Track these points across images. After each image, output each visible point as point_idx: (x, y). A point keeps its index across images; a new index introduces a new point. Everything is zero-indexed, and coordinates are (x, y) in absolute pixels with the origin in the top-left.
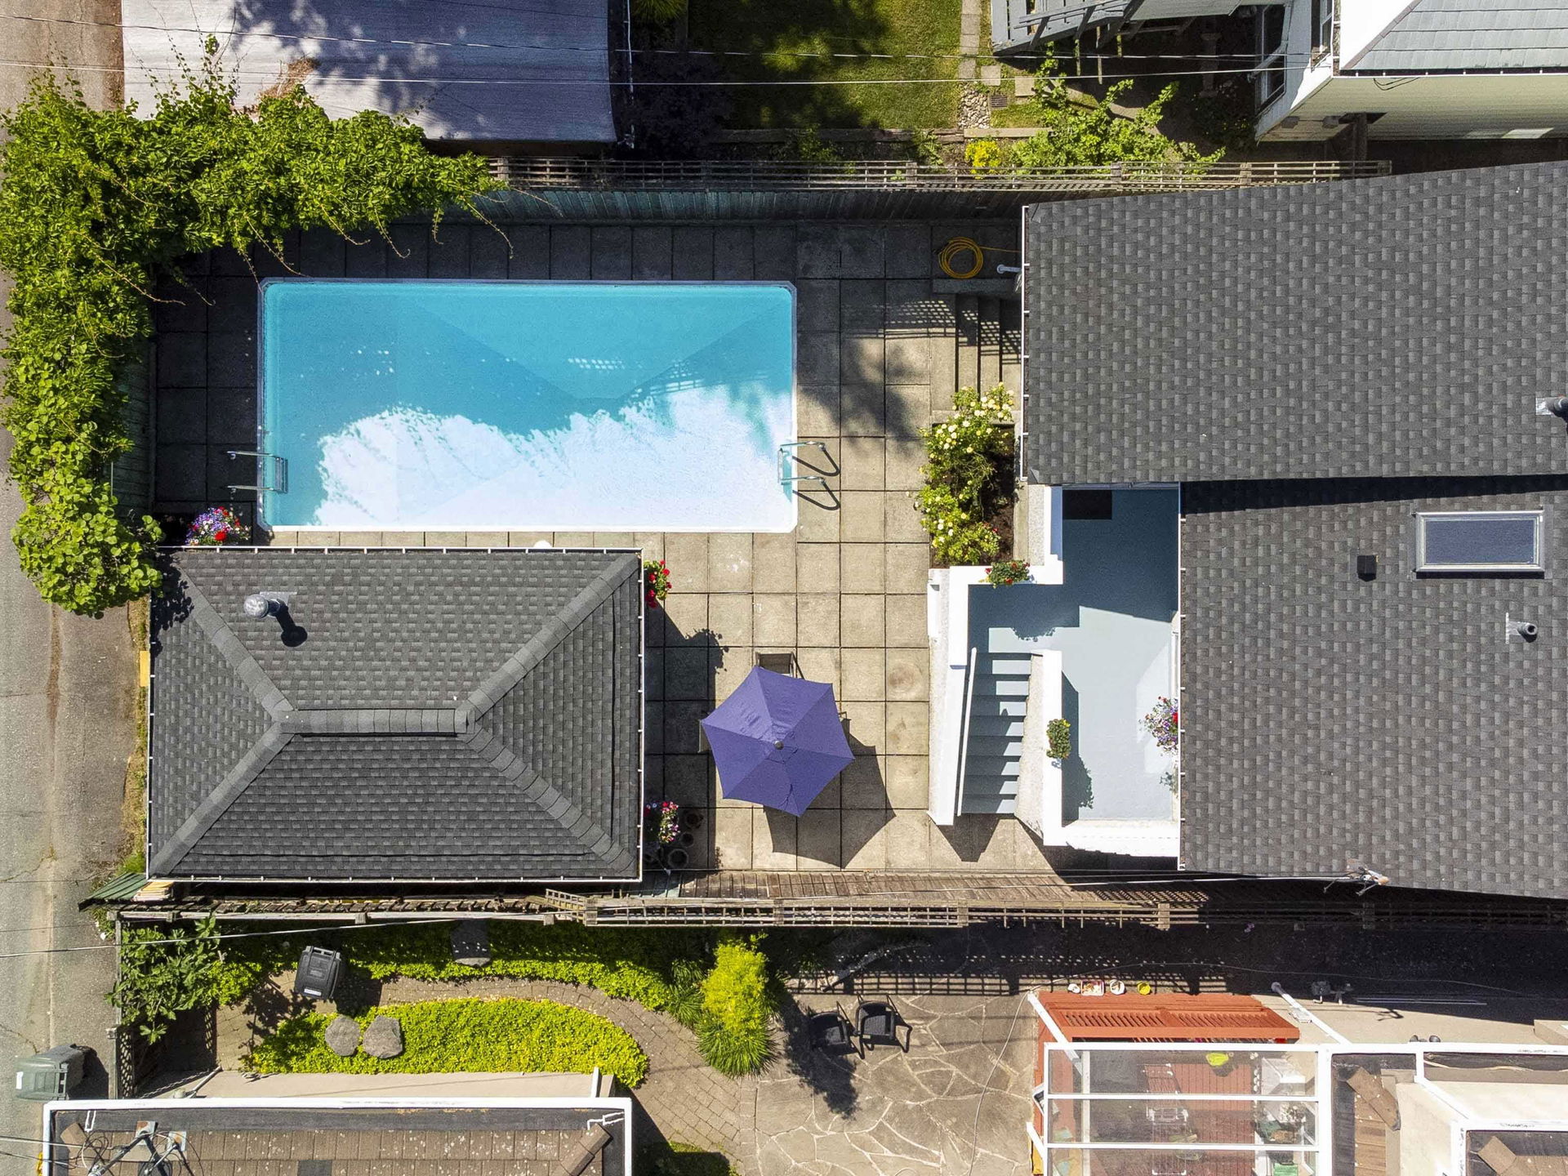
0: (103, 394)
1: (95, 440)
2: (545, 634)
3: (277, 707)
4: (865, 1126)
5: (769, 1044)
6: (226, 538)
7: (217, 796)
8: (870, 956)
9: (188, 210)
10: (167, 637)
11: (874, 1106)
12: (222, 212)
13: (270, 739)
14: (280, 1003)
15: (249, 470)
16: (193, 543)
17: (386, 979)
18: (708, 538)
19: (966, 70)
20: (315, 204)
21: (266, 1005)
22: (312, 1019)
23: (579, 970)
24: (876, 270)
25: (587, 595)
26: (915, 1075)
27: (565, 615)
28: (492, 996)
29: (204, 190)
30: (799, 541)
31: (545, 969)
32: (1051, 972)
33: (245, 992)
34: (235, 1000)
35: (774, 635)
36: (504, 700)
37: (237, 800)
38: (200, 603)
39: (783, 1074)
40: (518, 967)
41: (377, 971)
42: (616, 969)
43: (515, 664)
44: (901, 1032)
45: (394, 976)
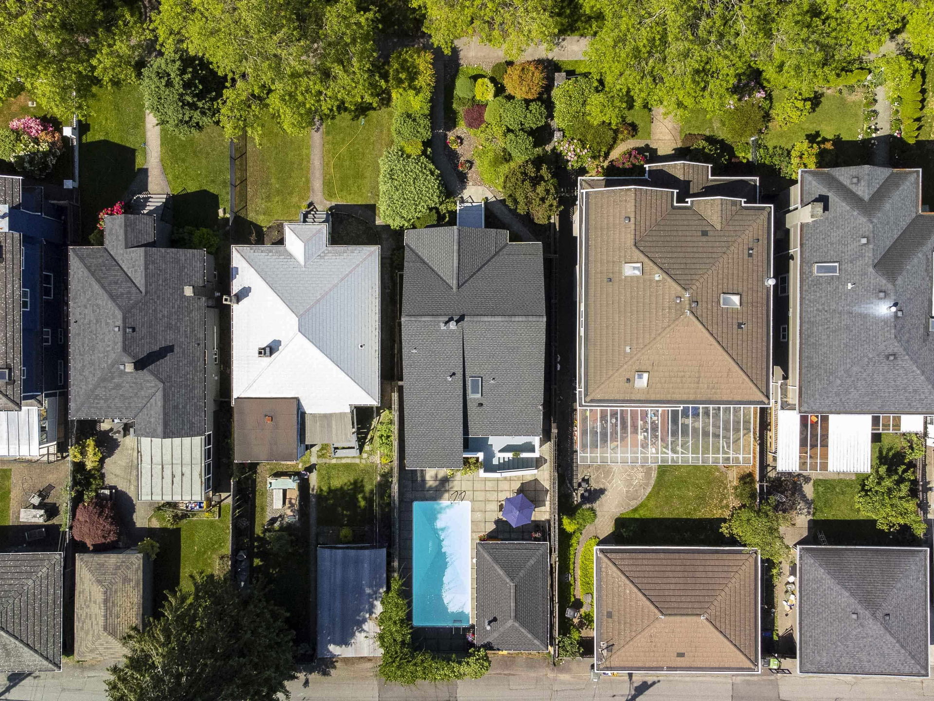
0: (443, 660)
1: (453, 662)
2: (494, 565)
3: (510, 623)
4: (608, 486)
5: (589, 508)
6: (473, 634)
7: (529, 636)
8: (569, 485)
9: (403, 643)
10: (495, 647)
11: (604, 484)
12: (403, 635)
13: (517, 624)
14: (581, 622)
15: (457, 629)
16: (475, 642)
17: (575, 597)
18: (472, 522)
19: (363, 461)
20: (402, 614)
21: (581, 625)
22: (583, 614)
23: (572, 552)
24: (410, 482)
25: (486, 555)
26: (596, 474)
27: (490, 560)
28: (579, 573)
29: (399, 639)
30: (473, 501)
31: (572, 560)
32: (572, 443)
33: (578, 630)
34: (580, 632)
35: (495, 506)
36: (508, 575)
37: (530, 631)
38: (488, 640)
39: (596, 505)
40: (571, 567)
41: (573, 599)
42: (572, 545)
43: (501, 572)
44: (586, 478)
45: (574, 596)
